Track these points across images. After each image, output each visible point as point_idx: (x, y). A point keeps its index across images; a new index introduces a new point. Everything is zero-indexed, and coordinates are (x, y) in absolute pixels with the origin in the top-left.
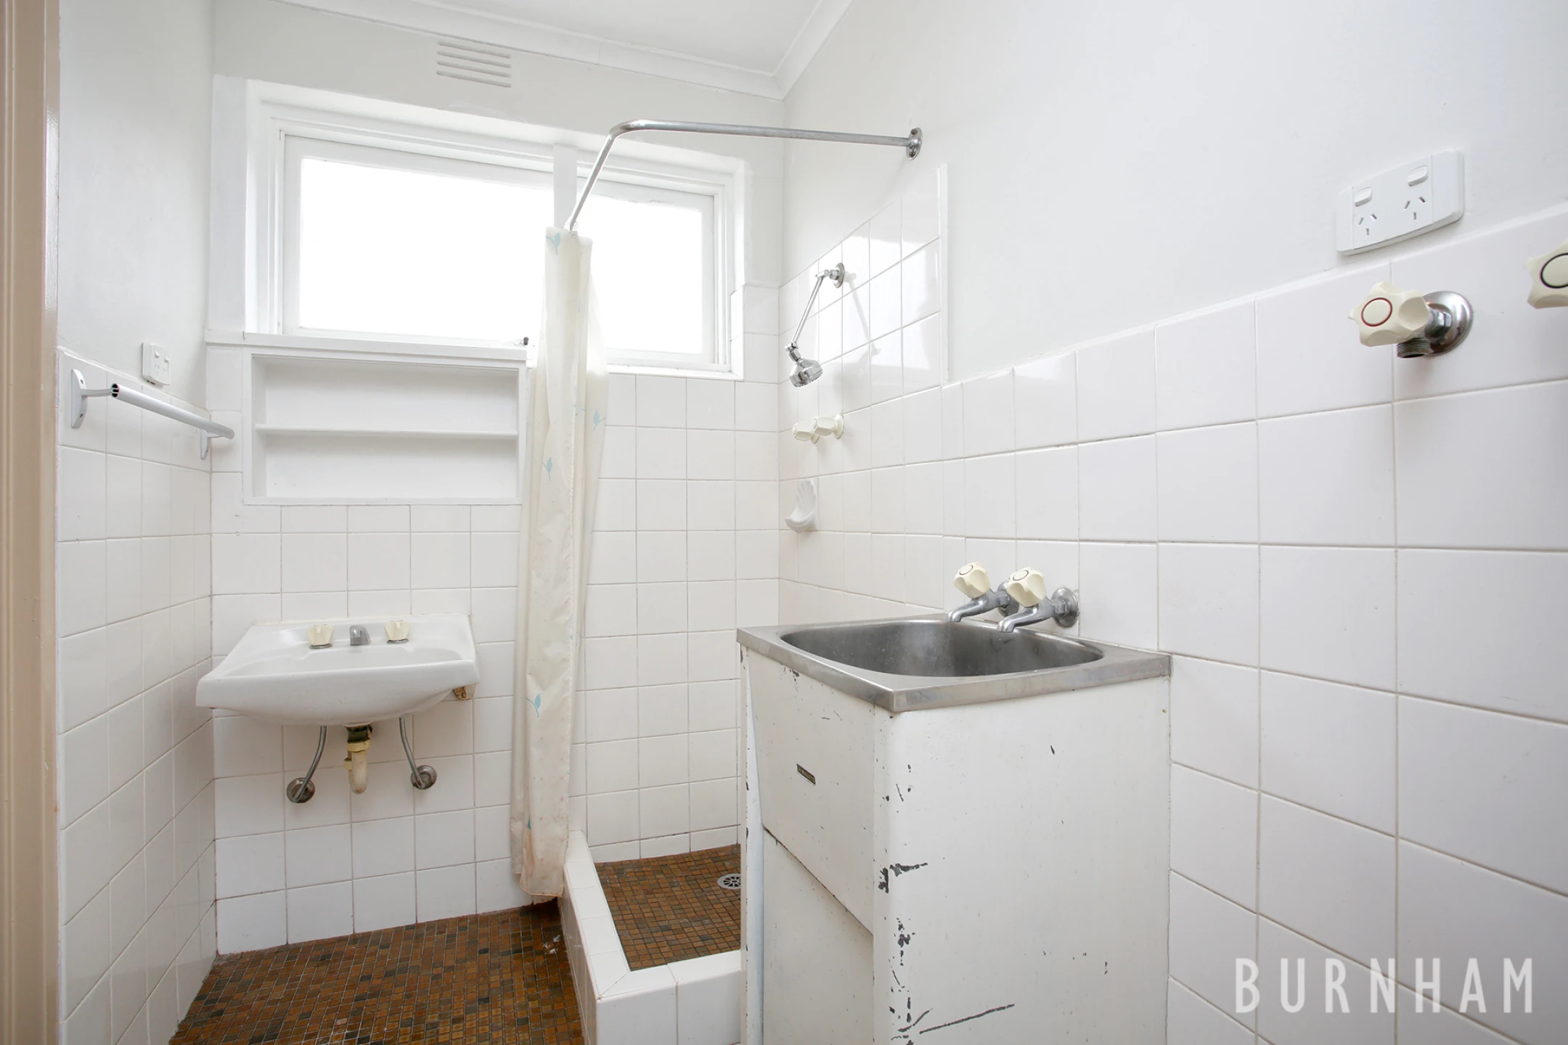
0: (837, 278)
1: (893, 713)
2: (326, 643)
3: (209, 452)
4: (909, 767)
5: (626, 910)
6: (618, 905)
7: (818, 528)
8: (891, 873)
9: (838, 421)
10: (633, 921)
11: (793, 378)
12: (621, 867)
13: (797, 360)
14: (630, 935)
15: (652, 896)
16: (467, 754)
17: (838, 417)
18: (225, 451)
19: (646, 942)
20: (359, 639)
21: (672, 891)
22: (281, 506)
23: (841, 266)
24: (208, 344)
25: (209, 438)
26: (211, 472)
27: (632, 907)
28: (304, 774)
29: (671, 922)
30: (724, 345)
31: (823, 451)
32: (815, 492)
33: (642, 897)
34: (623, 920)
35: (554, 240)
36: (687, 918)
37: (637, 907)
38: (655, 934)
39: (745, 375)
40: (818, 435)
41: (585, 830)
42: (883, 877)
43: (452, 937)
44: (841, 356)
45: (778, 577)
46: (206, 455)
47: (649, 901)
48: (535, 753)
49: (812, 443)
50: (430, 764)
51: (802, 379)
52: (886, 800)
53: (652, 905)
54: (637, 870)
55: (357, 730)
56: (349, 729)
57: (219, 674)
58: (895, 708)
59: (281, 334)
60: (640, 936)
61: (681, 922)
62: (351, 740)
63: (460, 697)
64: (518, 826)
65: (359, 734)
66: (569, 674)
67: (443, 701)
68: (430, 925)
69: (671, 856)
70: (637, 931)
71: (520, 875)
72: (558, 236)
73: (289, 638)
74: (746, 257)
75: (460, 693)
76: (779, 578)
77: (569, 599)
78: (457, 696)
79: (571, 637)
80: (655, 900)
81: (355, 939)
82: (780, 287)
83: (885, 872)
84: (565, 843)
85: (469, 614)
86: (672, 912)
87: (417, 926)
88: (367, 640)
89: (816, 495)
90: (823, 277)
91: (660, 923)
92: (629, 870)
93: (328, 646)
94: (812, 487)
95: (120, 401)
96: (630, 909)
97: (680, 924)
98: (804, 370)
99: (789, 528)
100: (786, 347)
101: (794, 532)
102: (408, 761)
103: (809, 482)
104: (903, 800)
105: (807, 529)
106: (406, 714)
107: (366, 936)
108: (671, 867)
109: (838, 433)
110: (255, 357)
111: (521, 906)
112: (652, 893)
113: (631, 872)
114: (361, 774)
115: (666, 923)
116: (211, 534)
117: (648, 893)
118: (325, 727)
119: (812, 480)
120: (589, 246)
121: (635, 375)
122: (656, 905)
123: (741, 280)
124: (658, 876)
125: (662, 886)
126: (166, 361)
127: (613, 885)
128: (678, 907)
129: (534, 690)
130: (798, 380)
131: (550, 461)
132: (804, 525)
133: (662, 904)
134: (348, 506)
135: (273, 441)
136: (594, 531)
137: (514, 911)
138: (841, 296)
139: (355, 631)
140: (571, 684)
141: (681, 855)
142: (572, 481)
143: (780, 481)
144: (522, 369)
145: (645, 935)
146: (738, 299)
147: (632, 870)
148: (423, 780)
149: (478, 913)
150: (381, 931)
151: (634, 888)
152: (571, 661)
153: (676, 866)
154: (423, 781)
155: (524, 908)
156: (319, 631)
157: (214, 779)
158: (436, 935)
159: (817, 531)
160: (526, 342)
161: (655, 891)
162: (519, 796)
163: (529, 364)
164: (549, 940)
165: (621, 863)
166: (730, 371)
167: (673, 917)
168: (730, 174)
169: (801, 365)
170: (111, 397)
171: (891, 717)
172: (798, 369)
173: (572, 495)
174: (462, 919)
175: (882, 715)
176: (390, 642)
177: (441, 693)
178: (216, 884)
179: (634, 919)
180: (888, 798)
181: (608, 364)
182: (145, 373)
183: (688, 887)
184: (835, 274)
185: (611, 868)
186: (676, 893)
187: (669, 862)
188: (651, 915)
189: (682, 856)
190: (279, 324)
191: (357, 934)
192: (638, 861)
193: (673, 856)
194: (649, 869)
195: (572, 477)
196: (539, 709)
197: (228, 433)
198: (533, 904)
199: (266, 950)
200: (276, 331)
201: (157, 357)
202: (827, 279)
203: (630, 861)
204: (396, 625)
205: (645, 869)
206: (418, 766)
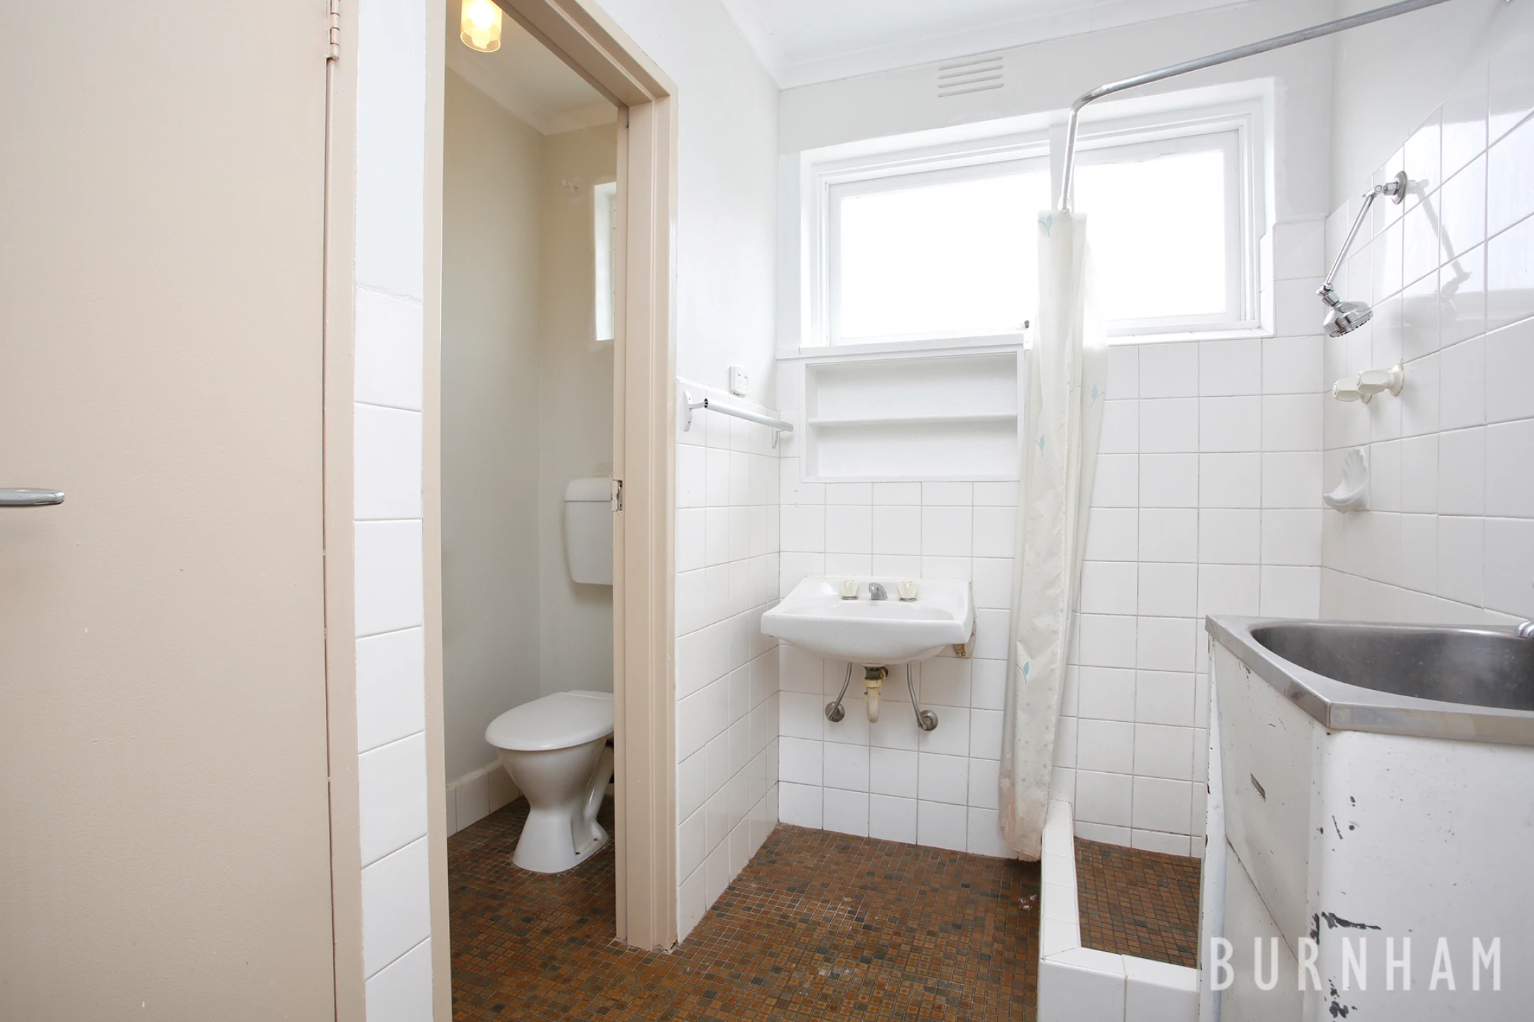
0: (1396, 192)
1: (1331, 730)
2: (854, 596)
3: (778, 442)
4: (1353, 800)
5: (1102, 892)
6: (1095, 885)
7: (1368, 507)
8: (1323, 922)
9: (1394, 374)
10: (1106, 905)
11: (1328, 326)
12: (1107, 850)
13: (1333, 305)
14: (1099, 916)
15: (1134, 887)
16: (965, 707)
17: (1396, 369)
18: (789, 440)
19: (1115, 929)
20: (878, 594)
21: (1158, 890)
22: (825, 483)
23: (1403, 175)
24: (778, 360)
25: (777, 432)
26: (780, 458)
27: (1109, 891)
28: (835, 699)
29: (1148, 920)
30: (1252, 296)
31: (1376, 412)
32: (1366, 463)
33: (1124, 885)
34: (1097, 900)
35: (1046, 223)
36: (1169, 922)
37: (1115, 893)
38: (1126, 925)
39: (1276, 329)
40: (1367, 393)
41: (1073, 803)
42: (1315, 923)
43: (942, 864)
44: (1401, 291)
45: (1320, 564)
46: (775, 446)
47: (1130, 891)
48: (1022, 717)
49: (1364, 404)
50: (934, 711)
51: (1340, 328)
52: (1320, 832)
53: (1131, 896)
54: (1125, 858)
55: (872, 669)
56: (866, 668)
57: (777, 612)
58: (1333, 723)
59: (828, 345)
60: (1109, 921)
61: (1161, 923)
62: (869, 678)
63: (961, 655)
64: (1006, 782)
65: (875, 673)
66: (1059, 648)
67: (938, 656)
68: (927, 850)
69: (1165, 855)
70: (1108, 915)
71: (1004, 827)
72: (1050, 218)
73: (829, 591)
74: (1277, 192)
75: (960, 650)
76: (1321, 567)
77: (1060, 573)
78: (958, 653)
79: (1062, 611)
80: (1136, 893)
81: (869, 841)
82: (1327, 217)
83: (1317, 919)
84: (1045, 809)
85: (970, 581)
86: (1152, 911)
87: (916, 847)
88: (884, 596)
89: (1368, 469)
90: (1373, 196)
91: (1137, 918)
92: (1115, 855)
93: (855, 598)
94: (1362, 457)
95: (710, 411)
96: (1107, 893)
97: (1159, 925)
98: (1345, 315)
99: (1328, 507)
100: (1318, 292)
101: (1335, 511)
102: (912, 704)
103: (1358, 452)
104: (1341, 838)
105: (1354, 508)
106: (911, 661)
107: (878, 841)
108: (1165, 865)
109: (1397, 388)
110: (807, 366)
111: (1006, 857)
112: (1136, 885)
113: (1119, 858)
114: (874, 706)
115: (1143, 919)
116: (779, 505)
117: (1130, 883)
118: (851, 663)
119: (1362, 449)
120: (1083, 221)
121: (1138, 345)
122: (1137, 898)
123: (1271, 219)
124: (1146, 870)
125: (1149, 881)
126: (746, 377)
127: (1095, 865)
128: (1160, 908)
129: (1023, 658)
130: (1336, 328)
131: (1042, 438)
132: (1349, 503)
133: (1143, 899)
134: (873, 483)
135: (823, 431)
136: (1091, 507)
137: (999, 860)
138: (1402, 214)
139: (873, 588)
140: (1059, 656)
141: (1179, 856)
142: (1066, 457)
143: (1325, 450)
144: (1020, 351)
145: (1115, 923)
146: (1267, 243)
147: (1119, 856)
148: (927, 723)
149: (968, 852)
150: (888, 841)
151: (1116, 874)
152: (1061, 634)
153: (1170, 867)
154: (924, 724)
155: (1009, 860)
156: (848, 585)
157: (779, 691)
158: (929, 859)
159: (1368, 510)
160: (1027, 325)
161: (1139, 884)
162: (1008, 756)
163: (1026, 346)
164: (1026, 896)
165: (1110, 846)
166: (1259, 327)
167: (1153, 916)
168: (1258, 99)
169: (1339, 310)
170: (704, 408)
171: (1328, 734)
172: (1336, 315)
173: (1065, 471)
174: (954, 853)
175: (1319, 729)
176: (902, 599)
177: (935, 647)
178: (778, 769)
179: (1108, 903)
180: (1322, 830)
181: (1108, 336)
182: (732, 388)
183: (1179, 892)
184: (1392, 187)
185: (1097, 848)
186: (1163, 894)
187: (1163, 860)
188: (1128, 905)
189: (1180, 858)
190: (827, 337)
191: (872, 839)
192: (1128, 849)
193: (1169, 855)
194: (1138, 860)
195: (1066, 453)
196: (1028, 675)
197: (789, 427)
198: (1018, 859)
199: (808, 829)
200: (825, 344)
201: (740, 375)
202: (1380, 196)
203: (1120, 847)
204: (905, 585)
205: (1133, 859)
206: (922, 710)
